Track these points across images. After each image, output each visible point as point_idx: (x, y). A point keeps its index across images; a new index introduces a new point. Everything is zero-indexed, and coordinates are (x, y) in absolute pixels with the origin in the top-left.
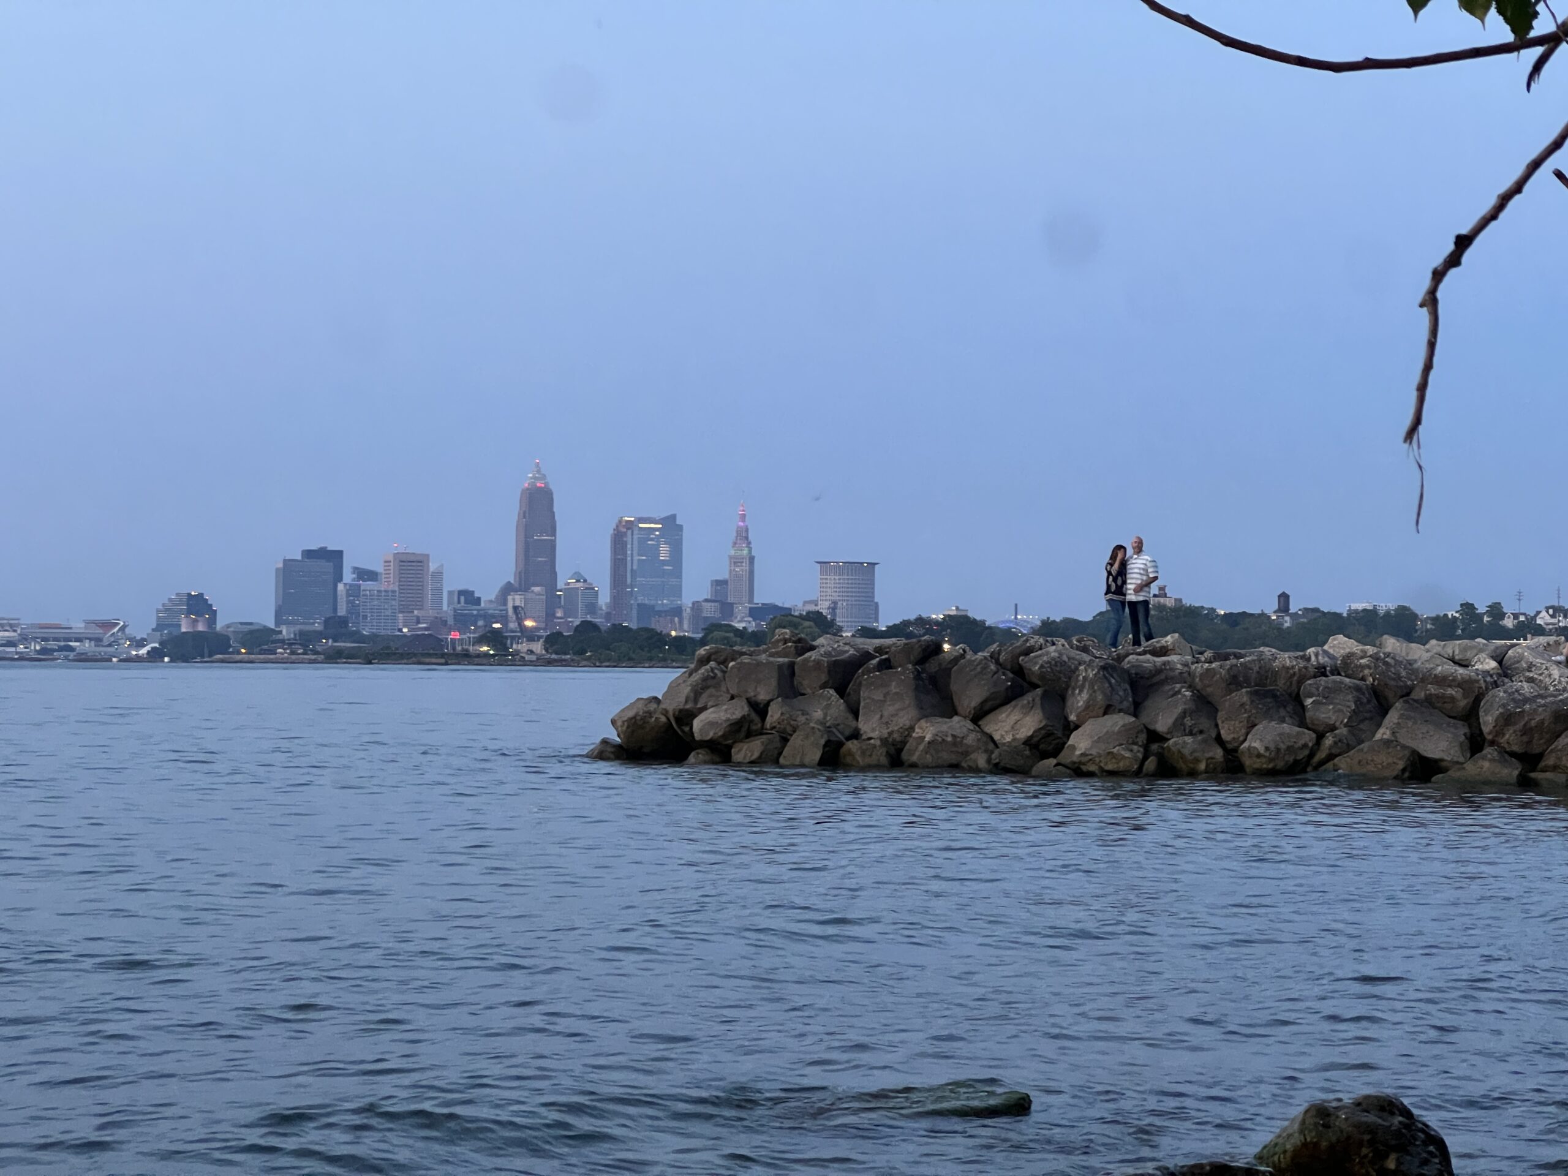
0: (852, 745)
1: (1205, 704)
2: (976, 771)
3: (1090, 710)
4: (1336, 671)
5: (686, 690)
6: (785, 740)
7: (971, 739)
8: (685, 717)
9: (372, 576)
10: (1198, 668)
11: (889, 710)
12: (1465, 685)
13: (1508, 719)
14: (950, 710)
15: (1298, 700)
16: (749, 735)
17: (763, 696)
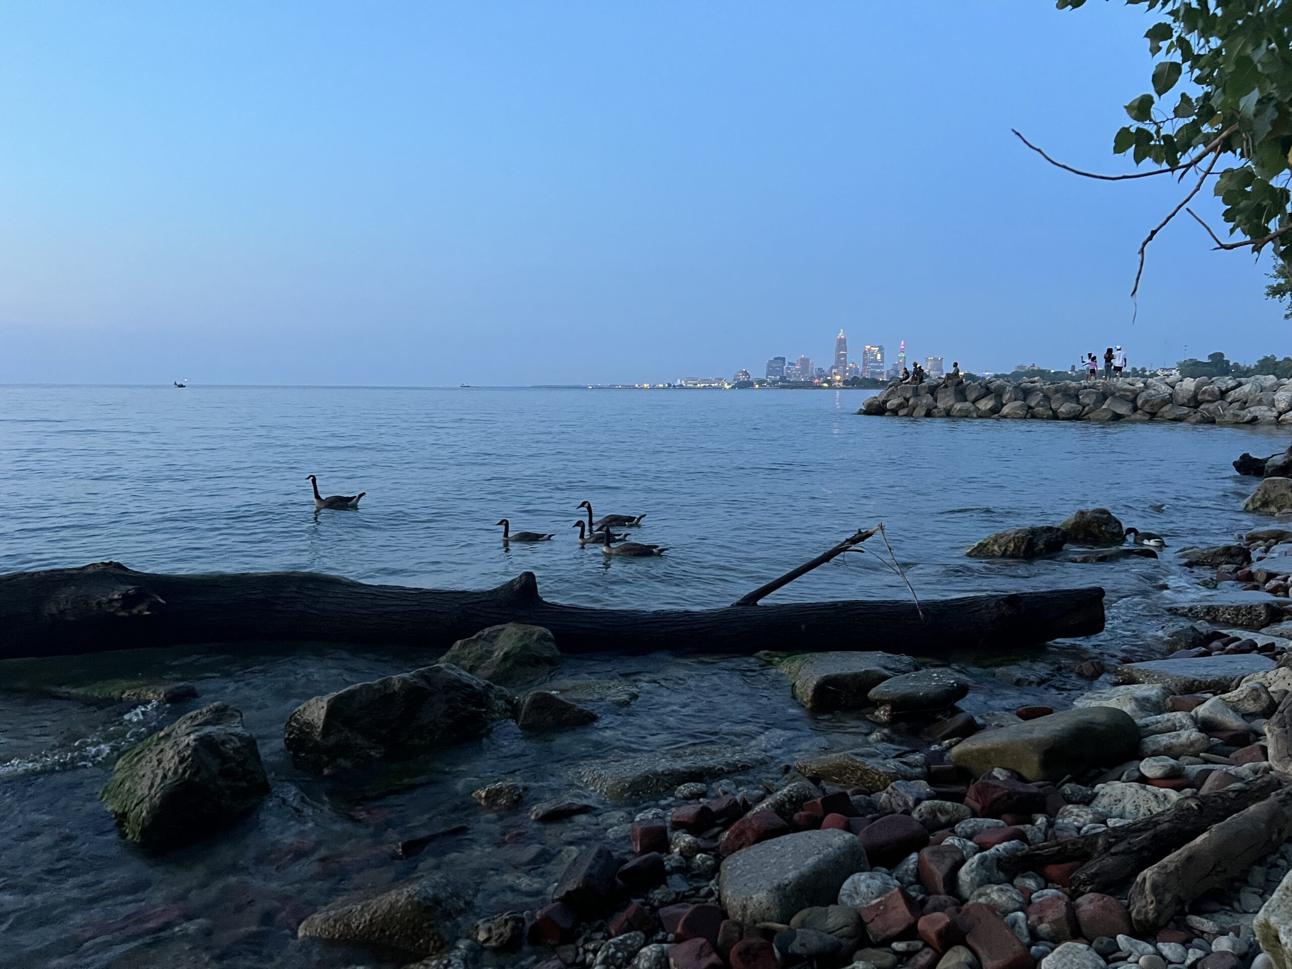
0: (935, 410)
1: (1047, 398)
2: (972, 417)
3: (1010, 400)
4: (1090, 388)
5: (885, 394)
6: (914, 409)
7: (972, 409)
8: (885, 402)
9: (794, 364)
10: (1045, 387)
11: (947, 400)
12: (1133, 391)
13: (1146, 402)
14: (966, 400)
15: (1077, 396)
16: (904, 407)
17: (908, 396)
